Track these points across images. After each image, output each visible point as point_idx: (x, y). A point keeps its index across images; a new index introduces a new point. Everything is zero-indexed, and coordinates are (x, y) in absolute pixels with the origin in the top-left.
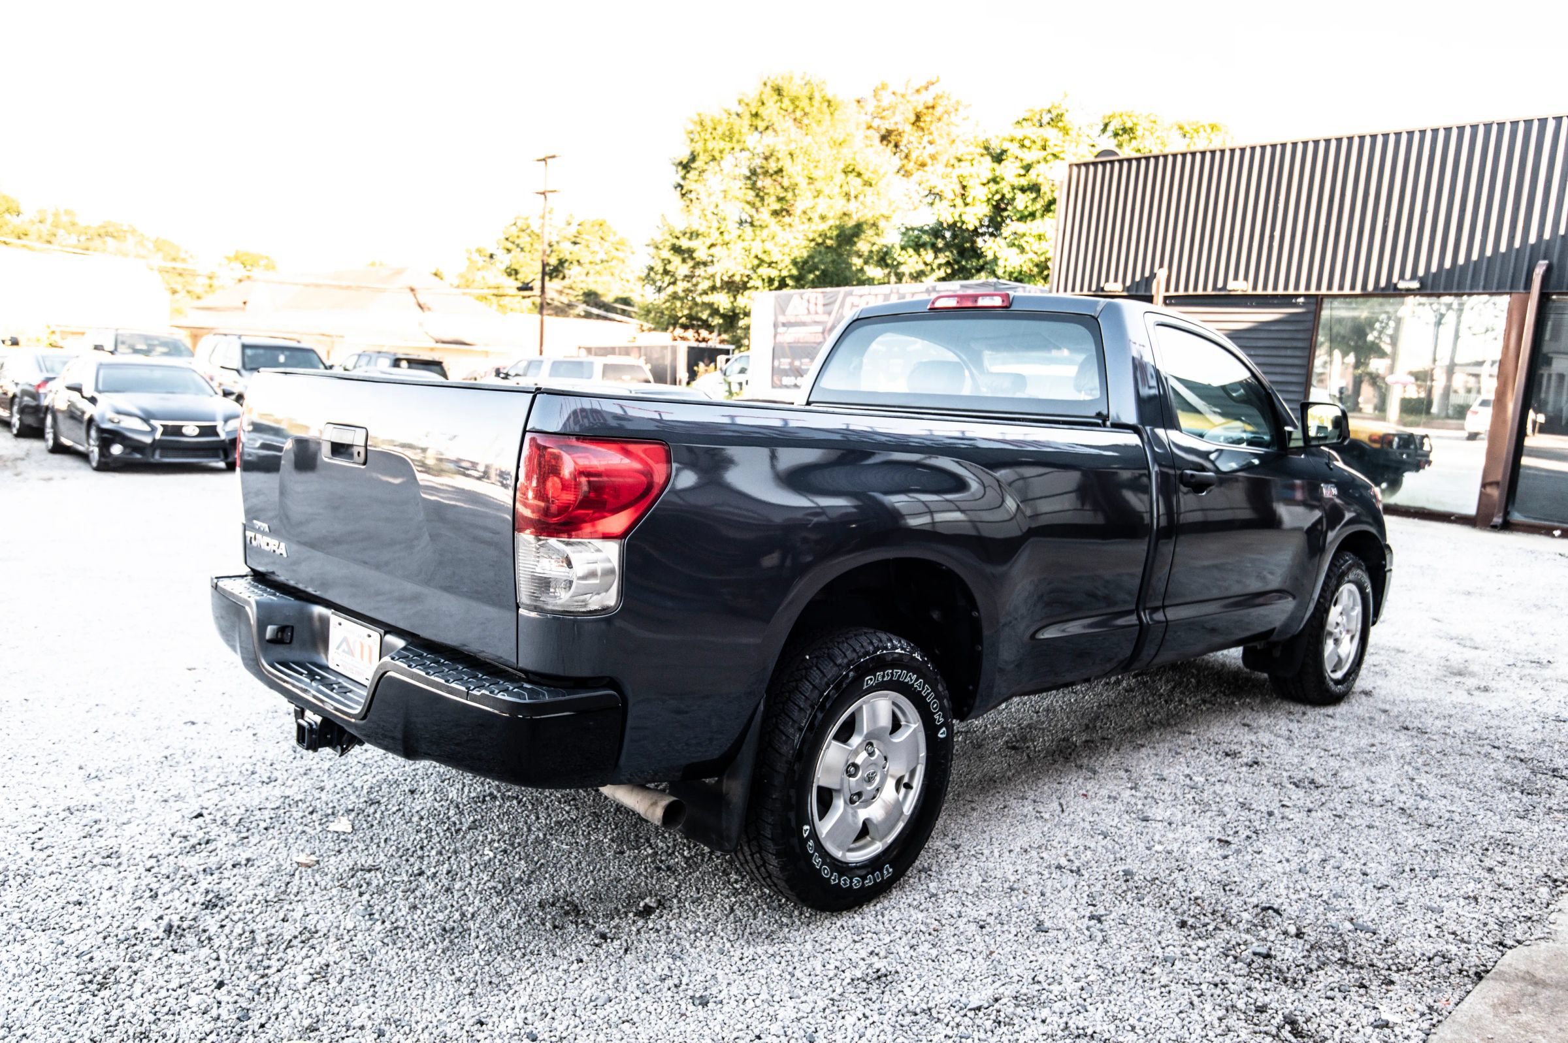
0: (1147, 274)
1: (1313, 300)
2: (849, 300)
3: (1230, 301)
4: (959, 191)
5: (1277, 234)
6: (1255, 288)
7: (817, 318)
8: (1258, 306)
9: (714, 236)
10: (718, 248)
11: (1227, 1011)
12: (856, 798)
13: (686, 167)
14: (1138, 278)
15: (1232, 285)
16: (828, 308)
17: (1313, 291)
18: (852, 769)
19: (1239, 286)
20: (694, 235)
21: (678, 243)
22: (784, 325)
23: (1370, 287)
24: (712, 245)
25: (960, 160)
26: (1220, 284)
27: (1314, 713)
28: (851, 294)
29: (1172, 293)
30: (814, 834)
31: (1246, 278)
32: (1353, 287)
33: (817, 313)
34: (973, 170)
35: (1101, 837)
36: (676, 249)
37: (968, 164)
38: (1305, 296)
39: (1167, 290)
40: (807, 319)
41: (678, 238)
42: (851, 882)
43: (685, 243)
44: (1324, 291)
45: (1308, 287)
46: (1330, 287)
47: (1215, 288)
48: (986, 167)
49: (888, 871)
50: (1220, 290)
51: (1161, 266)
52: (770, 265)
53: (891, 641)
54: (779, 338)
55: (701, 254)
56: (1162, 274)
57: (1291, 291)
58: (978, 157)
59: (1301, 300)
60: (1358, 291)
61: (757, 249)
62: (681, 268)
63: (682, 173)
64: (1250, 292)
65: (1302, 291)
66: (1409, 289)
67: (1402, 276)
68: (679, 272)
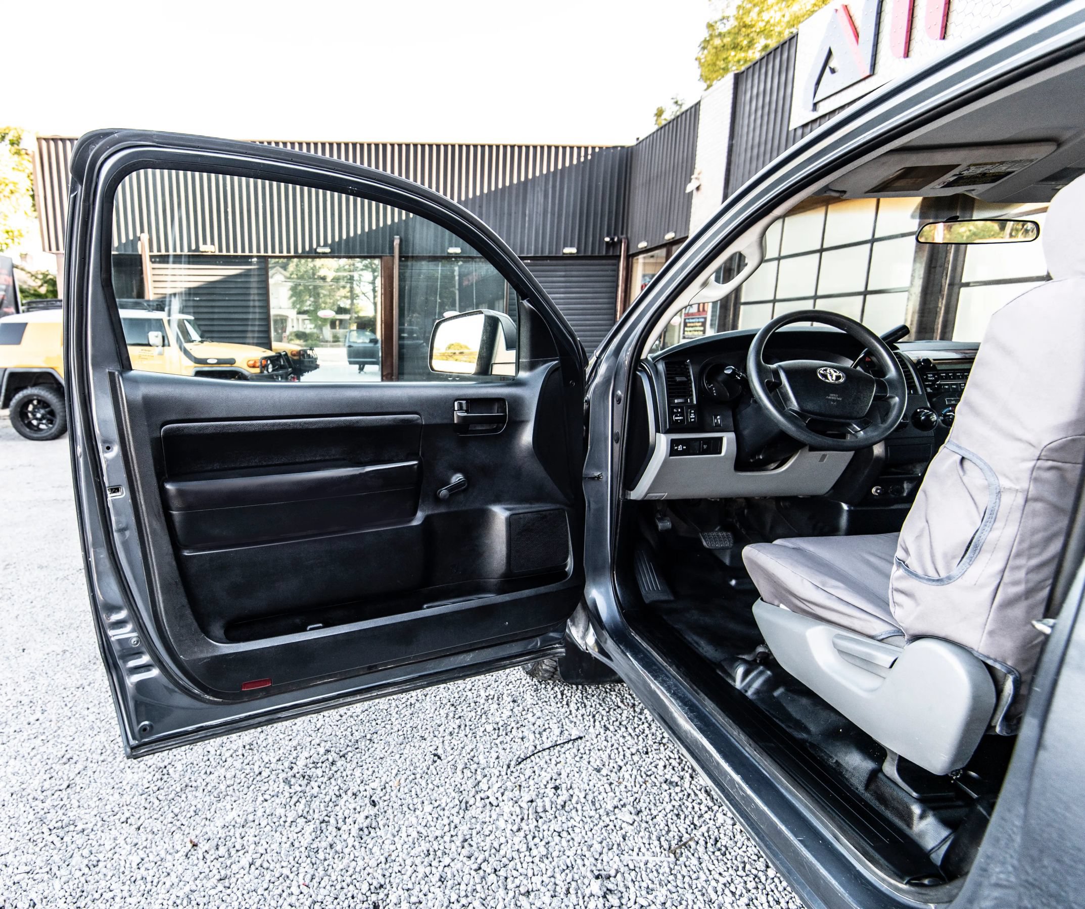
0: (131, 237)
1: (262, 260)
3: (202, 260)
5: (230, 210)
6: (220, 250)
8: (224, 264)
14: (124, 240)
15: (202, 248)
17: (262, 253)
19: (209, 249)
23: (300, 251)
26: (193, 247)
29: (155, 253)
31: (213, 243)
32: (288, 251)
38: (258, 257)
39: (151, 250)
44: (270, 254)
45: (258, 251)
46: (273, 251)
47: (190, 249)
50: (194, 251)
51: (142, 231)
56: (145, 237)
57: (247, 253)
59: (255, 260)
60: (292, 254)
64: (217, 253)
65: (255, 253)
66: (324, 253)
67: (318, 245)
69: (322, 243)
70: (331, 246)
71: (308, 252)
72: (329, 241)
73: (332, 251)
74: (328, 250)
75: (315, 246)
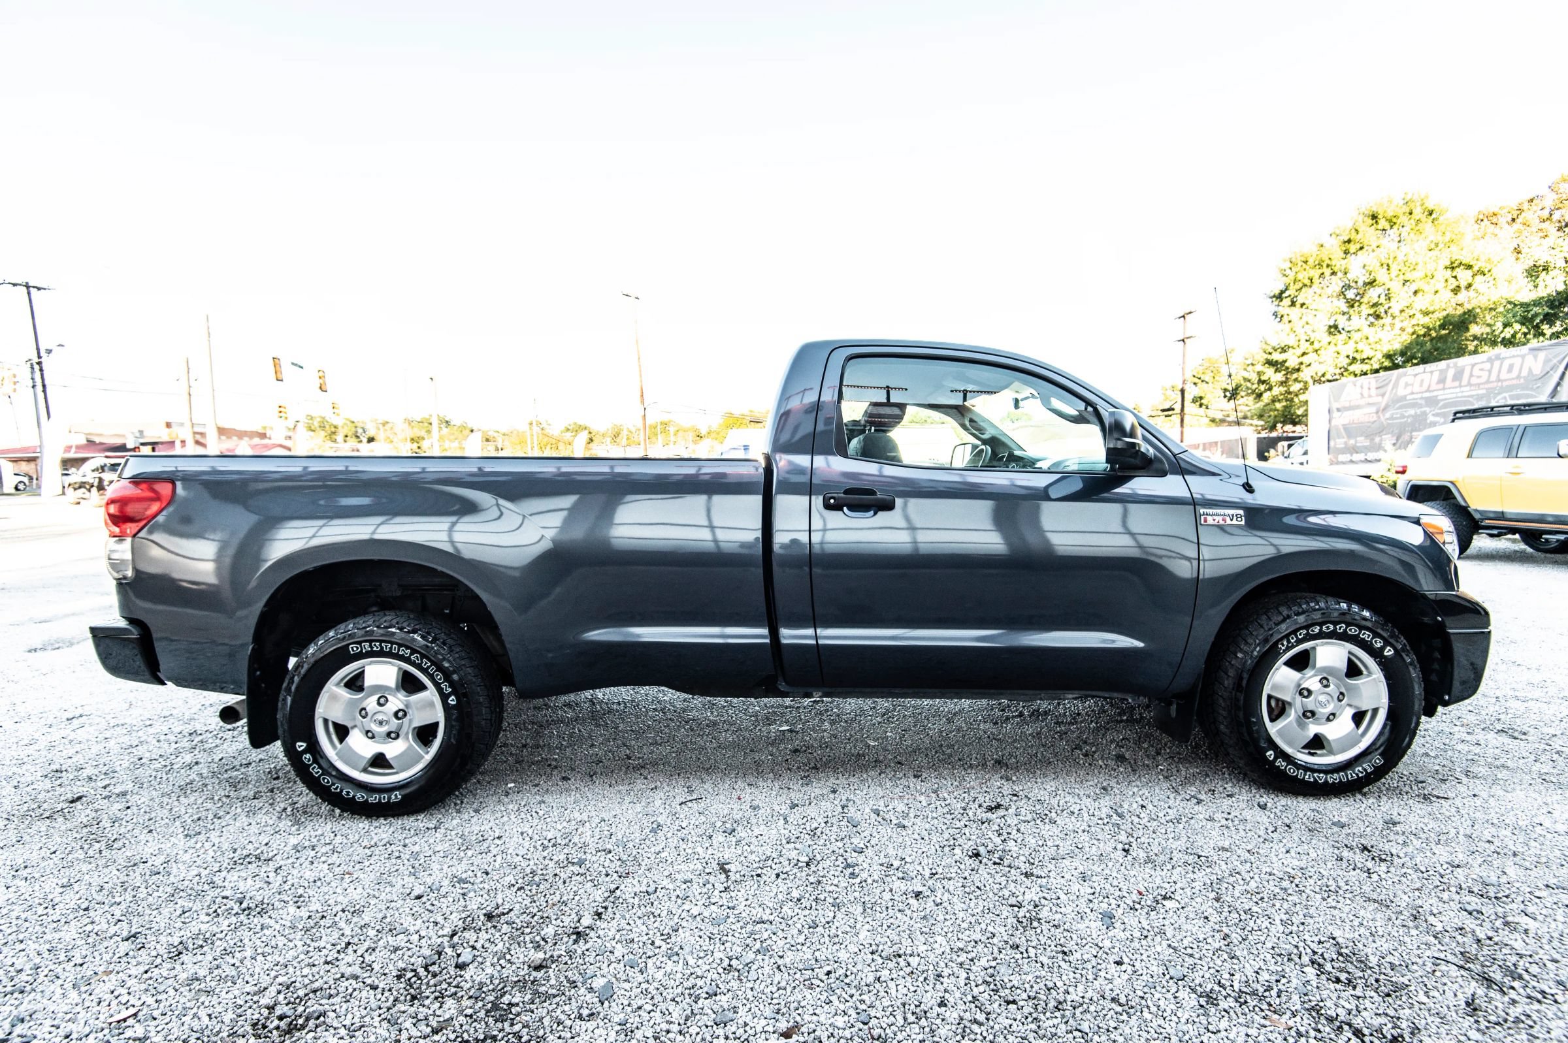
2: (1403, 381)
7: (1371, 400)
9: (1305, 346)
10: (1309, 354)
13: (1279, 297)
16: (1381, 391)
20: (1285, 349)
21: (1270, 357)
22: (1338, 410)
24: (1304, 354)
28: (1405, 374)
33: (1370, 396)
36: (1270, 363)
40: (1362, 402)
41: (1270, 353)
43: (1277, 357)
52: (1363, 361)
54: (1334, 422)
55: (1292, 363)
61: (1349, 350)
62: (1276, 377)
63: (1276, 302)
68: (1272, 380)
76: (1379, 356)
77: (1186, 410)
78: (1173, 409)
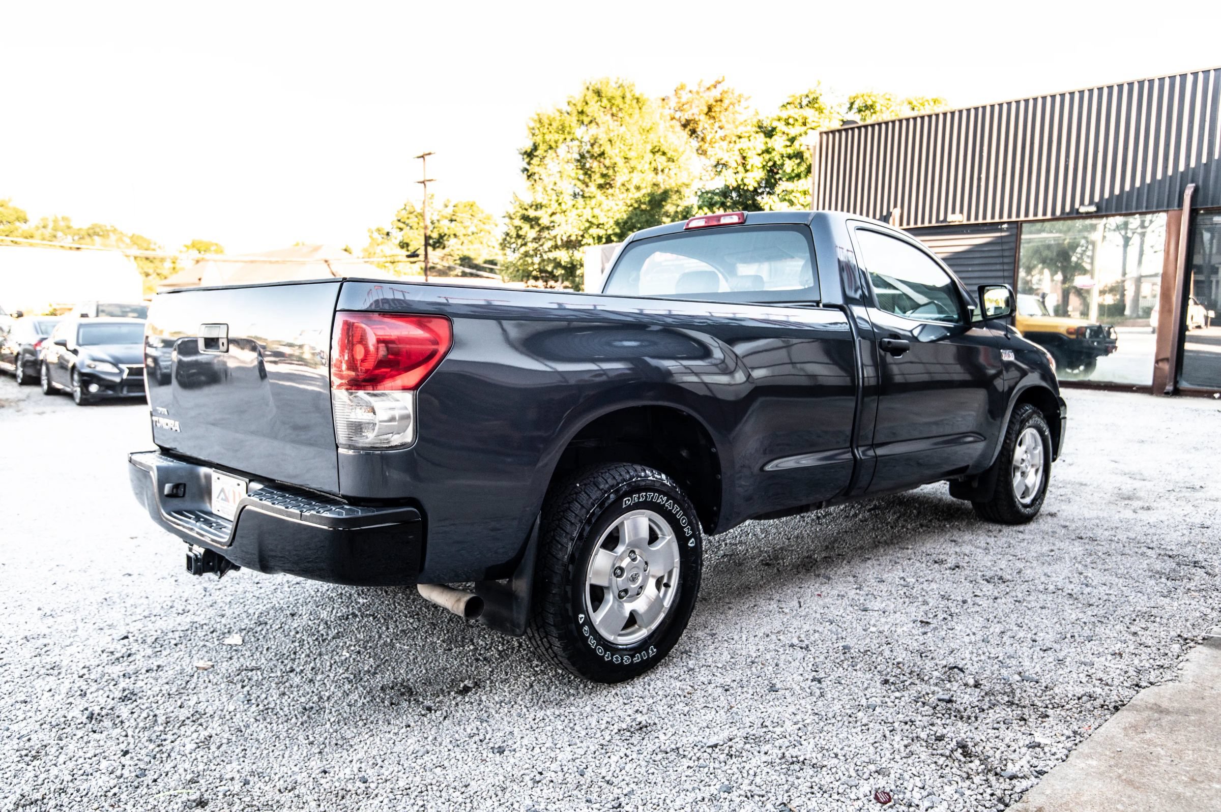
0: (885, 213)
1: (1015, 226)
3: (949, 230)
4: (740, 160)
5: (983, 176)
6: (969, 218)
8: (973, 232)
9: (554, 207)
10: (558, 215)
11: (913, 740)
12: (623, 594)
13: (530, 155)
15: (950, 218)
17: (1014, 219)
18: (618, 571)
19: (956, 218)
20: (539, 206)
21: (526, 213)
23: (1058, 213)
24: (553, 214)
25: (740, 137)
26: (942, 218)
27: (1008, 530)
30: (588, 622)
31: (961, 212)
32: (1045, 214)
34: (750, 144)
35: (828, 624)
36: (526, 218)
37: (747, 140)
38: (1008, 223)
39: (901, 225)
41: (526, 210)
42: (622, 659)
43: (532, 213)
44: (1022, 218)
45: (1010, 216)
46: (1027, 215)
47: (938, 221)
48: (760, 142)
49: (652, 651)
50: (942, 222)
51: (895, 206)
52: (598, 226)
53: (644, 471)
55: (545, 221)
56: (897, 212)
57: (997, 220)
58: (754, 135)
59: (1005, 226)
60: (1049, 216)
61: (588, 214)
62: (530, 233)
63: (527, 160)
64: (965, 222)
65: (1005, 219)
66: (1087, 213)
67: (1082, 203)
68: (528, 235)
69: (1087, 201)
70: (1098, 206)
71: (1068, 214)
72: (1097, 199)
73: (1099, 208)
74: (1093, 209)
75: (1077, 205)
76: (612, 222)
77: (429, 256)
78: (417, 256)
